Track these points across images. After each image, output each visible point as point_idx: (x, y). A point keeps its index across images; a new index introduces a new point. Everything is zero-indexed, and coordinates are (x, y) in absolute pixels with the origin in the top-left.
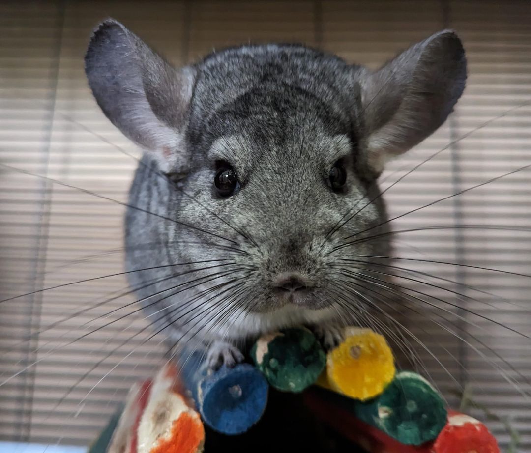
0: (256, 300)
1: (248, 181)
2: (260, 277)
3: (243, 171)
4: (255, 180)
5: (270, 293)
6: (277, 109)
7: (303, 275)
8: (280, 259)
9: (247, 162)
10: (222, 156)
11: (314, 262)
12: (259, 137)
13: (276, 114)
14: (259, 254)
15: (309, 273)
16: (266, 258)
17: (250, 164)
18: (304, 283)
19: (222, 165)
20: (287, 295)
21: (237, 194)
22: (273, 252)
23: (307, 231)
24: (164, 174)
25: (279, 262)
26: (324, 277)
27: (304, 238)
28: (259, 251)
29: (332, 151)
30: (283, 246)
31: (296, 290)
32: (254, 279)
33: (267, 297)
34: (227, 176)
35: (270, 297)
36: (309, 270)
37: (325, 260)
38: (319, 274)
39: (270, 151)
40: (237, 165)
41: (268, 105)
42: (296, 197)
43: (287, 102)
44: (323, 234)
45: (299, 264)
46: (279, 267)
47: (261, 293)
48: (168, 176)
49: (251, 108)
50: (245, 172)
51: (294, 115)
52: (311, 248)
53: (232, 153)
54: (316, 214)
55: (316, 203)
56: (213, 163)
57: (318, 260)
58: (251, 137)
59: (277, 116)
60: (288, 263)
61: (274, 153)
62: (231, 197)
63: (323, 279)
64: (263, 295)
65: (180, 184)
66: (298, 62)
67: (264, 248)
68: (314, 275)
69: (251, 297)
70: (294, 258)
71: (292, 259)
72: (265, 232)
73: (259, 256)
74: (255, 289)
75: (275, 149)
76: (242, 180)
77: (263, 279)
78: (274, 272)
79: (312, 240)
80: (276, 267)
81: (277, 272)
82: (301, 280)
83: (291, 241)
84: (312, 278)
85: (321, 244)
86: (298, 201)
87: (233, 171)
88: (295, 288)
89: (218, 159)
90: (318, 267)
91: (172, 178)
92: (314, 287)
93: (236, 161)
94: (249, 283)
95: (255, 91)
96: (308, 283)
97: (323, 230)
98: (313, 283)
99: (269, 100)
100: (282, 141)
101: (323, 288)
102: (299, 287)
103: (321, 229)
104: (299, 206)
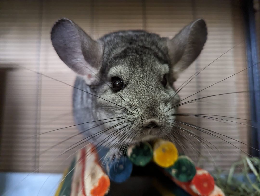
0: (136, 134)
1: (128, 83)
2: (138, 123)
3: (125, 79)
4: (132, 82)
5: (142, 130)
6: (138, 54)
7: (157, 121)
8: (146, 113)
9: (127, 75)
10: (114, 75)
11: (161, 114)
12: (132, 65)
13: (138, 56)
14: (137, 113)
15: (159, 119)
16: (140, 114)
17: (128, 76)
18: (157, 124)
19: (115, 79)
20: (149, 130)
21: (123, 89)
22: (143, 111)
23: (157, 101)
24: (88, 85)
25: (146, 115)
26: (165, 121)
27: (156, 104)
28: (137, 112)
29: (163, 70)
30: (147, 108)
31: (153, 128)
32: (135, 124)
33: (141, 132)
34: (118, 83)
35: (142, 132)
36: (159, 118)
37: (166, 114)
38: (164, 120)
39: (137, 69)
40: (122, 77)
41: (134, 53)
42: (151, 87)
43: (142, 51)
44: (164, 102)
45: (155, 116)
46: (146, 117)
47: (138, 131)
48: (90, 86)
49: (128, 54)
50: (126, 80)
51: (145, 56)
52: (159, 108)
53: (119, 73)
54: (160, 94)
55: (159, 90)
56: (110, 79)
57: (163, 114)
58: (128, 65)
59: (139, 57)
60: (150, 115)
61: (139, 70)
62: (121, 91)
63: (165, 122)
64: (139, 131)
65: (95, 90)
66: (143, 38)
67: (139, 109)
68: (162, 120)
69: (134, 133)
70: (153, 113)
71: (152, 113)
72: (139, 102)
73: (137, 114)
74: (136, 129)
75: (140, 69)
76: (125, 83)
77: (139, 124)
78: (144, 120)
79: (159, 105)
80: (145, 117)
81: (145, 119)
82: (156, 123)
83: (151, 105)
84: (161, 122)
85: (163, 107)
86: (152, 89)
87: (120, 81)
88: (153, 127)
89: (113, 77)
90: (163, 117)
91: (92, 87)
92: (161, 126)
93: (121, 76)
94: (133, 126)
95: (128, 48)
96: (159, 124)
97: (164, 101)
98: (161, 124)
99: (134, 51)
100: (142, 66)
101: (165, 126)
102: (155, 126)
103: (163, 101)
104: (153, 91)
